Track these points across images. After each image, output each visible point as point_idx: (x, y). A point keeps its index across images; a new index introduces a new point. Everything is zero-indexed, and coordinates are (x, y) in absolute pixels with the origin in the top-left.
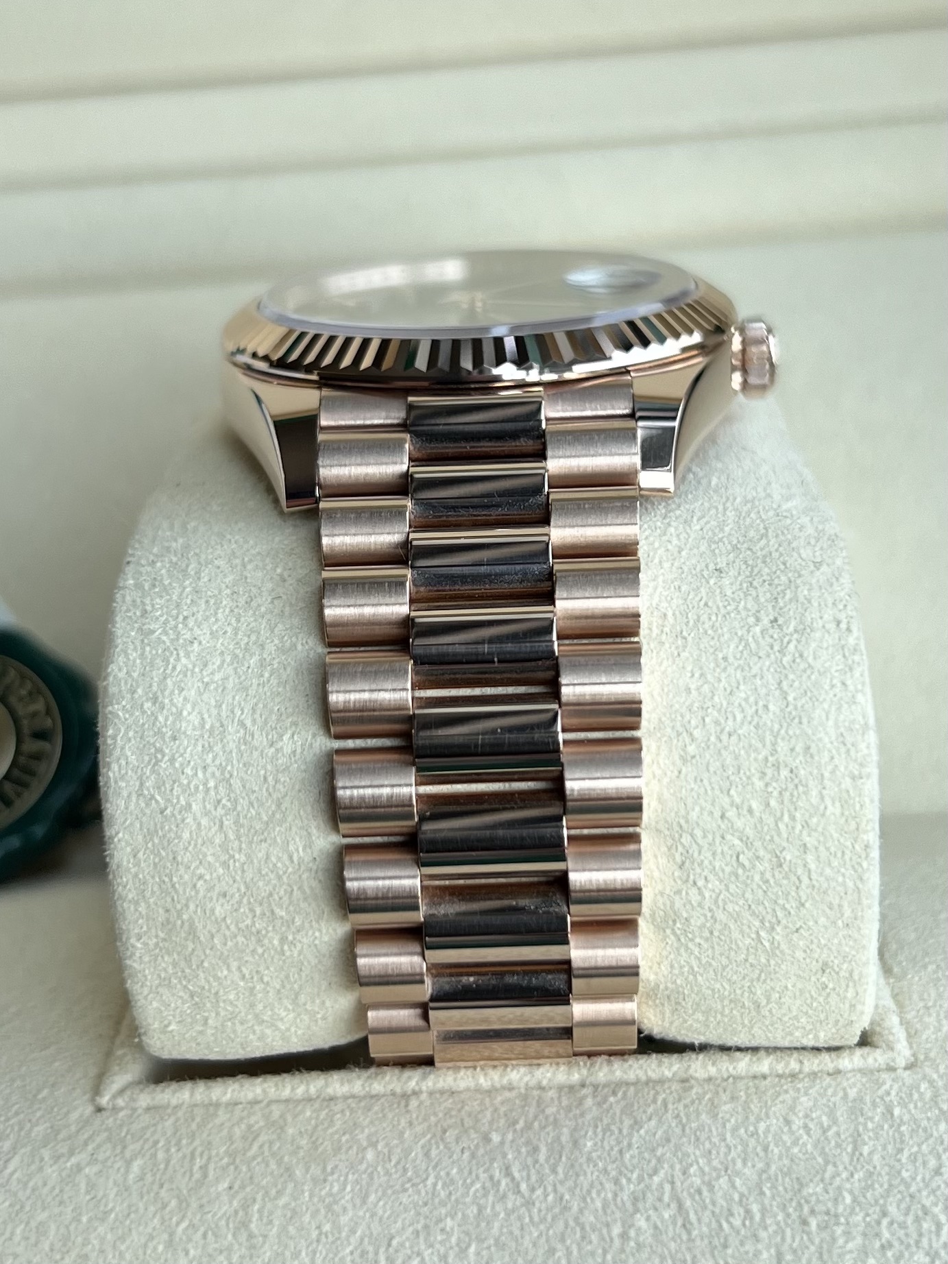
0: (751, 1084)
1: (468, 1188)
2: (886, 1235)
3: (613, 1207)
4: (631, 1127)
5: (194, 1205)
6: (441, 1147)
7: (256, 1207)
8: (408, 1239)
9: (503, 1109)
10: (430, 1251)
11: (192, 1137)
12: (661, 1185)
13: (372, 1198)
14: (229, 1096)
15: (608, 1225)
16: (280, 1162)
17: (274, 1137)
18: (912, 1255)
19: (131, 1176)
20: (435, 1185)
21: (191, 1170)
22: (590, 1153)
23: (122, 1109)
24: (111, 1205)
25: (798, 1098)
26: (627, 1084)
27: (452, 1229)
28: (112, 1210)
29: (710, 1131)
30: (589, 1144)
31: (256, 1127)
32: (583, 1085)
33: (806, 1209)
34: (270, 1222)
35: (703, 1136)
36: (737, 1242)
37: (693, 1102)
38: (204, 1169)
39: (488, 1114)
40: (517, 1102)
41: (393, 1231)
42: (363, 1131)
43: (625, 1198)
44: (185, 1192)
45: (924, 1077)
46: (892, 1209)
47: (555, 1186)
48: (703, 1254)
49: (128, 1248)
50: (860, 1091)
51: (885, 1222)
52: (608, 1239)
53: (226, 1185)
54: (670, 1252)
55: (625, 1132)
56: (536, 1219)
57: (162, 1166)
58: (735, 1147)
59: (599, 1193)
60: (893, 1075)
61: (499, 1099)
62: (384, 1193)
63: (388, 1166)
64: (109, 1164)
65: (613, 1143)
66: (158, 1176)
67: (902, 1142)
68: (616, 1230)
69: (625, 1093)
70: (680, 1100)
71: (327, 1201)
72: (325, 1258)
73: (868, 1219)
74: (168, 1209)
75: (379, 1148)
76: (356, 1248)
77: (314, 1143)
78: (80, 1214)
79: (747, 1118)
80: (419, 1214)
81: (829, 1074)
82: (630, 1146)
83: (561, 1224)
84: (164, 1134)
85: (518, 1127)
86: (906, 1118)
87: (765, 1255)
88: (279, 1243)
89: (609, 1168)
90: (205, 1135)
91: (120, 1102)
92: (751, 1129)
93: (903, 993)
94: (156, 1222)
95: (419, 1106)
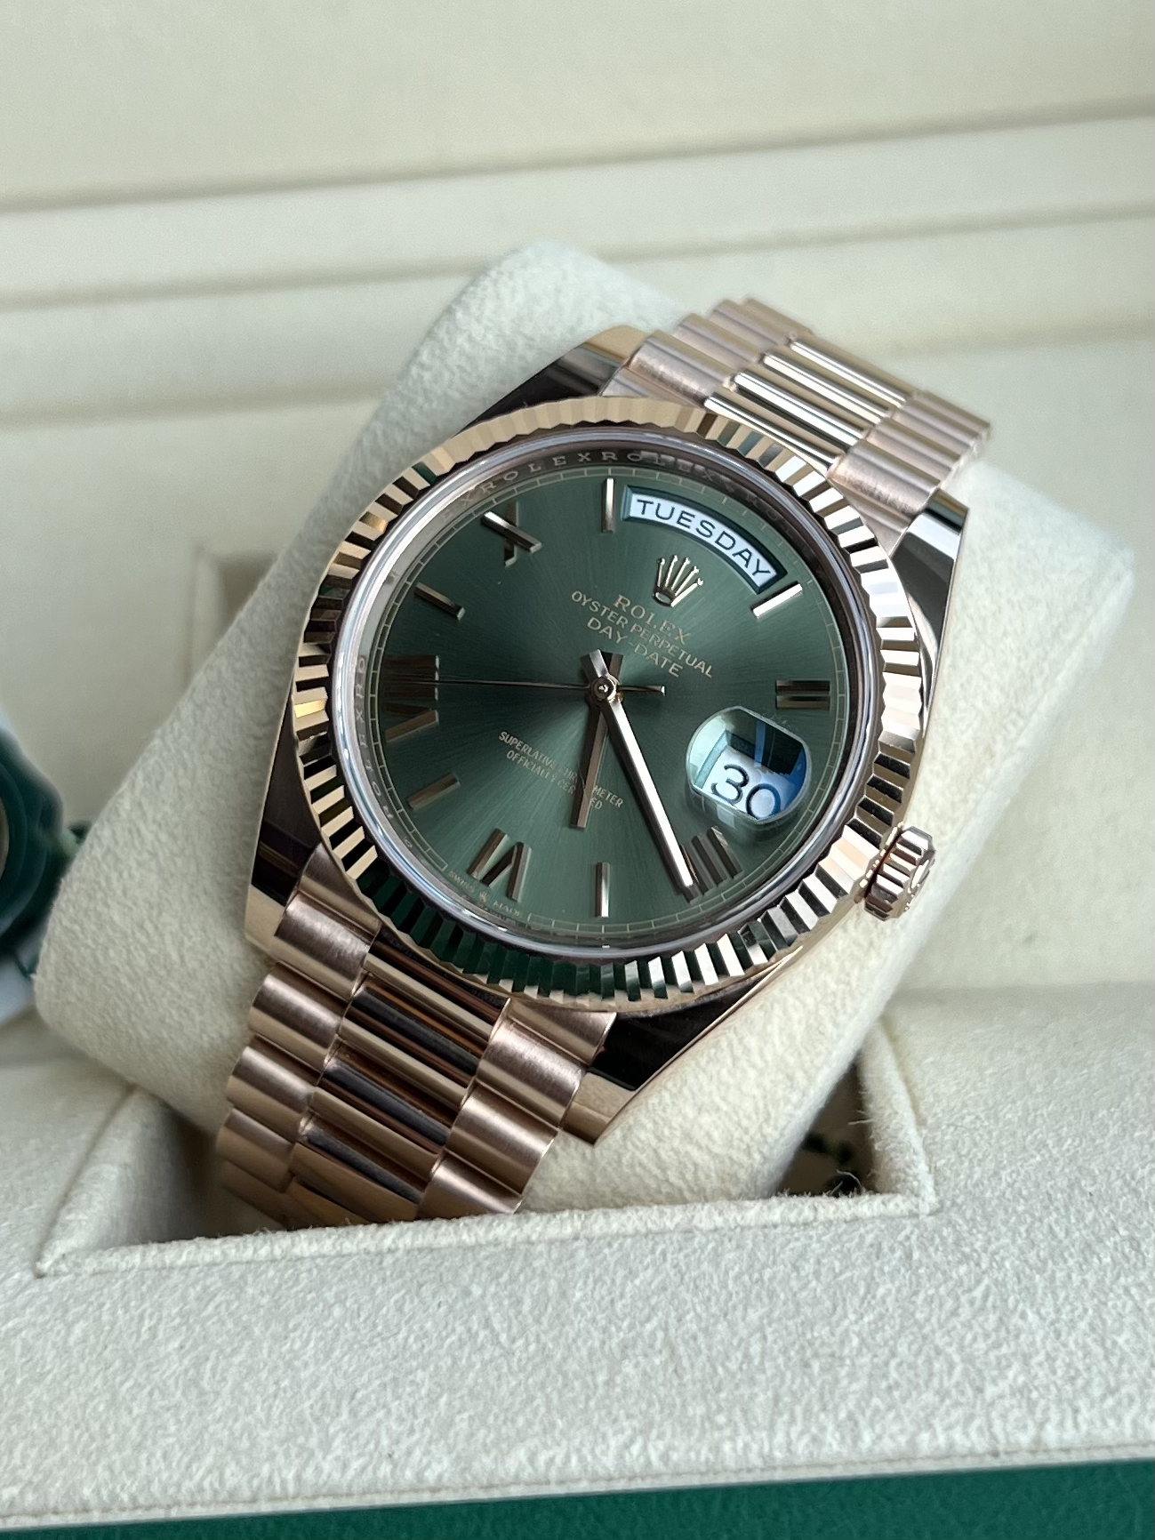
0: (760, 1233)
1: (443, 1340)
2: (894, 1375)
3: (599, 1354)
4: (626, 1277)
5: (140, 1365)
6: (416, 1301)
7: (209, 1365)
8: (373, 1391)
9: (487, 1263)
10: (397, 1403)
11: (143, 1299)
12: (653, 1334)
13: (337, 1353)
14: (184, 1258)
15: (593, 1373)
16: (237, 1321)
17: (233, 1296)
18: (920, 1394)
19: (72, 1339)
20: (406, 1339)
21: (139, 1331)
22: (578, 1303)
23: (64, 1274)
24: (48, 1368)
25: (810, 1245)
26: (625, 1236)
27: (423, 1382)
28: (49, 1372)
29: (711, 1278)
30: (578, 1295)
31: (212, 1289)
32: (576, 1238)
33: (809, 1353)
34: (224, 1379)
35: (702, 1284)
36: (732, 1385)
37: (695, 1251)
38: (153, 1331)
39: (470, 1269)
40: (503, 1256)
41: (358, 1384)
42: (330, 1289)
43: (613, 1346)
44: (131, 1352)
45: (949, 1223)
46: (902, 1349)
47: (538, 1335)
48: (694, 1398)
49: (66, 1408)
50: (876, 1237)
51: (893, 1363)
52: (591, 1384)
53: (176, 1344)
54: (658, 1396)
55: (618, 1282)
56: (515, 1367)
57: (107, 1328)
58: (737, 1293)
59: (585, 1342)
60: (915, 1221)
61: (483, 1253)
62: (351, 1348)
63: (356, 1322)
64: (48, 1327)
65: (604, 1292)
66: (102, 1338)
67: (918, 1284)
68: (601, 1378)
69: (621, 1245)
70: (681, 1249)
71: (287, 1358)
72: (281, 1413)
73: (876, 1360)
74: (111, 1370)
75: (348, 1304)
76: (316, 1402)
77: (276, 1301)
78: (14, 1377)
79: (752, 1266)
80: (387, 1367)
81: (846, 1222)
82: (622, 1296)
83: (542, 1373)
84: (110, 1296)
85: (502, 1280)
86: (925, 1260)
87: (761, 1398)
88: (233, 1398)
89: (599, 1317)
90: (156, 1297)
91: (63, 1267)
92: (756, 1276)
93: (935, 1143)
94: (98, 1382)
95: (394, 1263)
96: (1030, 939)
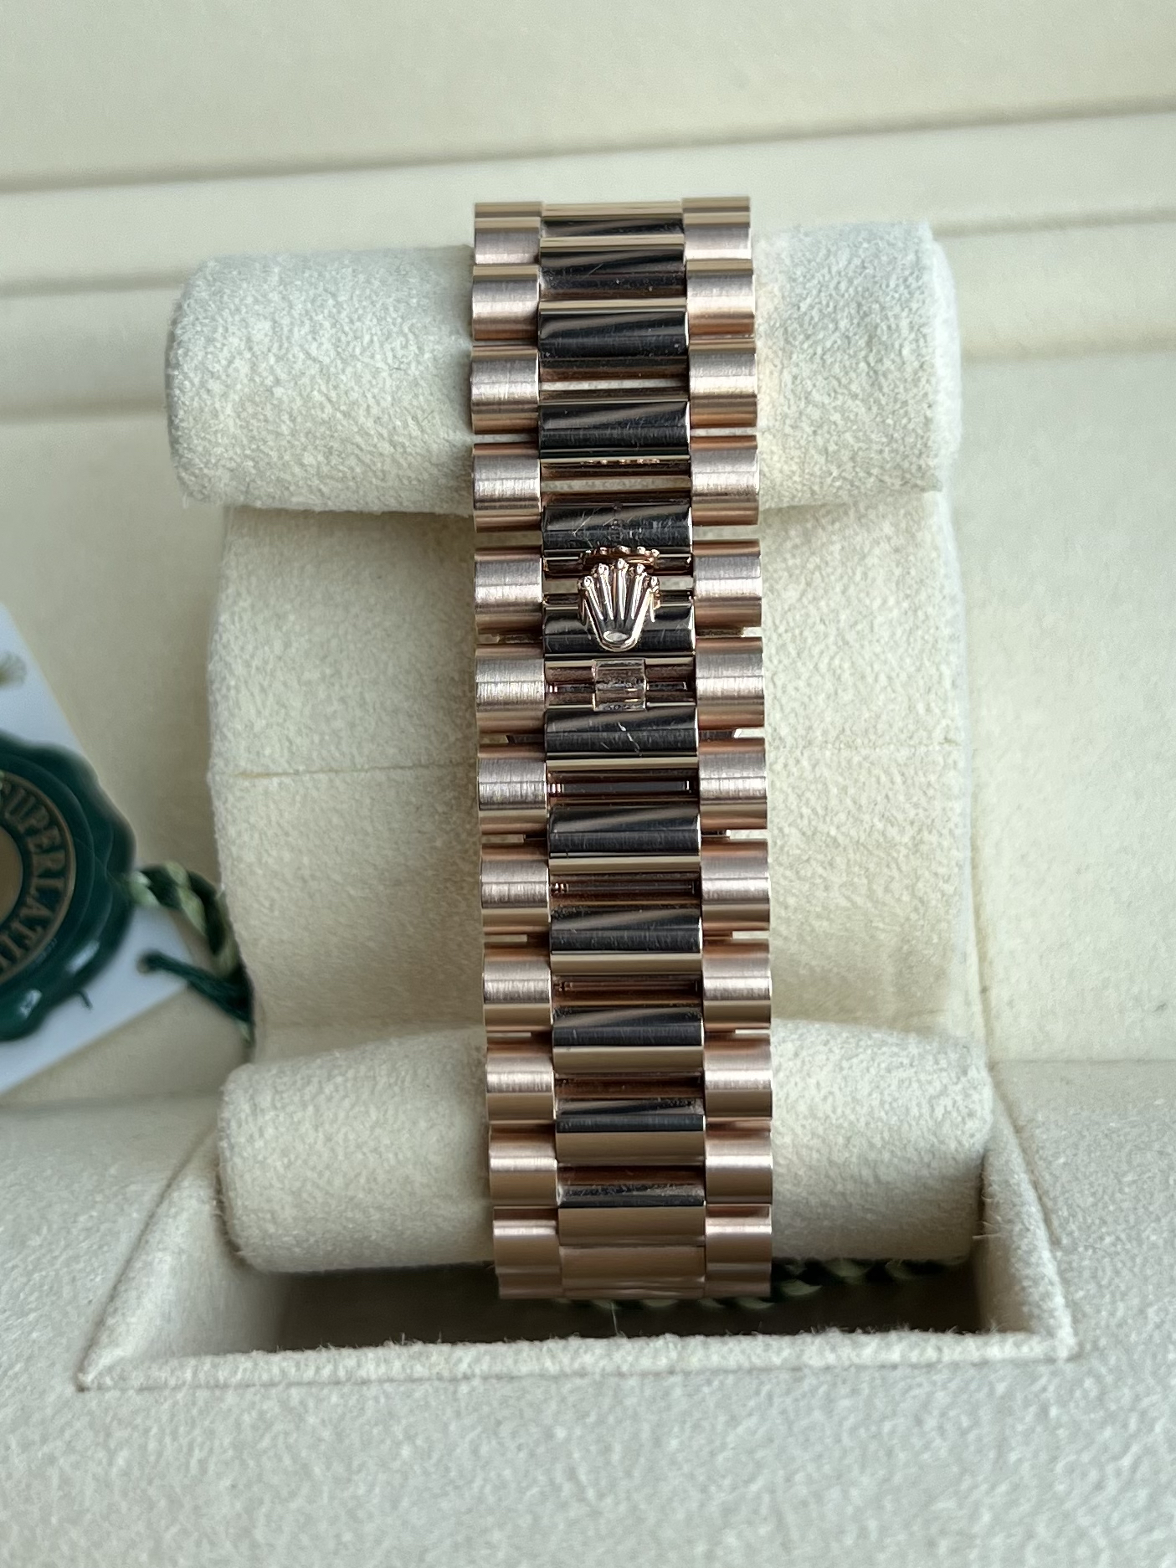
0: (877, 1375)
1: (523, 1492)
3: (697, 1519)
4: (727, 1424)
5: (188, 1506)
6: (493, 1443)
9: (571, 1400)
11: (193, 1425)
12: (758, 1496)
13: (405, 1503)
14: (239, 1376)
15: (690, 1542)
16: (295, 1458)
17: (291, 1426)
19: (115, 1470)
20: (482, 1487)
21: (187, 1465)
22: (674, 1454)
23: (108, 1389)
24: (86, 1504)
25: (933, 1393)
26: (726, 1372)
27: (500, 1544)
28: (87, 1510)
29: (823, 1430)
30: (674, 1444)
31: (270, 1414)
32: (671, 1372)
33: (934, 1528)
34: (279, 1529)
35: (814, 1437)
37: (804, 1395)
38: (203, 1464)
39: (553, 1405)
40: (590, 1390)
42: (399, 1422)
43: (713, 1509)
44: (178, 1490)
45: (1090, 1371)
46: (1042, 1531)
47: (628, 1492)
50: (1010, 1386)
53: (228, 1483)
55: (719, 1429)
56: (603, 1530)
57: (153, 1458)
58: (852, 1450)
59: (682, 1503)
60: (1052, 1368)
61: (568, 1386)
62: (420, 1497)
63: (426, 1464)
64: (89, 1454)
65: (703, 1441)
66: (147, 1471)
67: (1057, 1448)
68: (700, 1548)
69: (722, 1383)
70: (788, 1392)
71: (350, 1505)
73: (1010, 1541)
74: (156, 1510)
75: (418, 1442)
77: (339, 1434)
78: (49, 1514)
79: (868, 1416)
80: (460, 1523)
81: (973, 1366)
82: (723, 1447)
83: (633, 1539)
84: (158, 1419)
85: (589, 1420)
86: (1065, 1419)
89: (697, 1472)
90: (207, 1423)
91: (108, 1381)
92: (874, 1428)
93: (1072, 1269)
94: (140, 1527)
95: (470, 1393)
96: (1162, 1007)
